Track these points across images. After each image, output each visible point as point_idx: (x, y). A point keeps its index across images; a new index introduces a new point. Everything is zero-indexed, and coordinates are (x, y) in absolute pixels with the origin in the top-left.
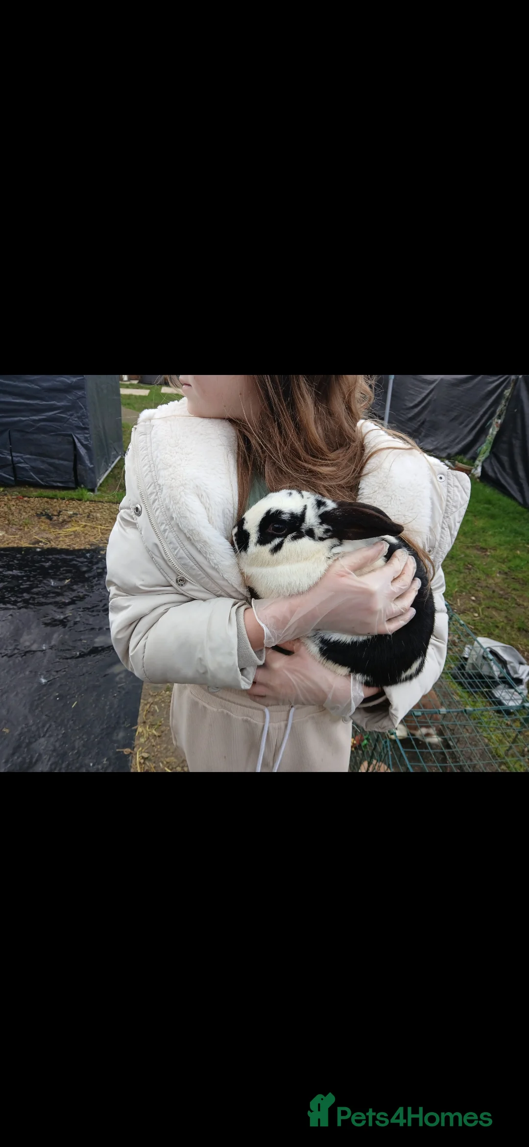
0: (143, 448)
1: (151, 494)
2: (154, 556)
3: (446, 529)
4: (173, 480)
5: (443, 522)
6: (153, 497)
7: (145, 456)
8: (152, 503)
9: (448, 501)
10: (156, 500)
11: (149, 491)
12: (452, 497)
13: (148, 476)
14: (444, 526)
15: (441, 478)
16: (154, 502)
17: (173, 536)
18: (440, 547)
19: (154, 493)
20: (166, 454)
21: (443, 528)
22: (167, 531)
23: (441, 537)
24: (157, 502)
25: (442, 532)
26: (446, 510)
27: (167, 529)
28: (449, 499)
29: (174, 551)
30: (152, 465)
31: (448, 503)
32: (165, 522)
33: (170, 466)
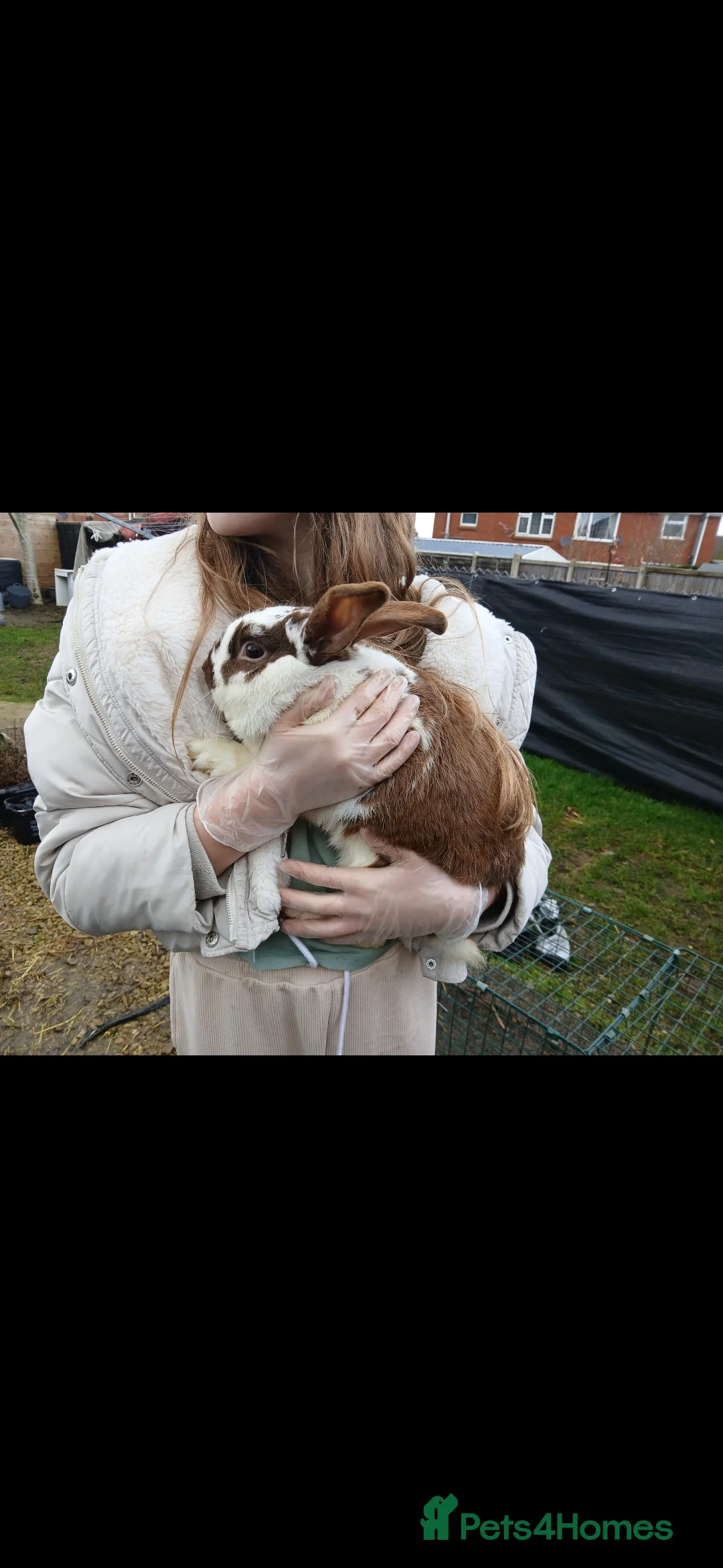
0: (88, 593)
1: (90, 653)
2: (93, 742)
3: (517, 698)
4: (123, 633)
5: (514, 690)
6: (92, 658)
7: (89, 604)
8: (90, 666)
9: (518, 665)
10: (96, 662)
11: (88, 650)
12: (523, 661)
13: (89, 629)
14: (515, 695)
15: (508, 639)
16: (93, 665)
17: (117, 714)
18: (509, 720)
19: (94, 652)
20: (117, 599)
21: (513, 697)
22: (111, 706)
23: (512, 708)
24: (97, 666)
25: (513, 702)
26: (517, 675)
27: (109, 704)
28: (520, 663)
29: (121, 735)
30: (96, 616)
31: (519, 668)
32: (107, 693)
33: (121, 615)
